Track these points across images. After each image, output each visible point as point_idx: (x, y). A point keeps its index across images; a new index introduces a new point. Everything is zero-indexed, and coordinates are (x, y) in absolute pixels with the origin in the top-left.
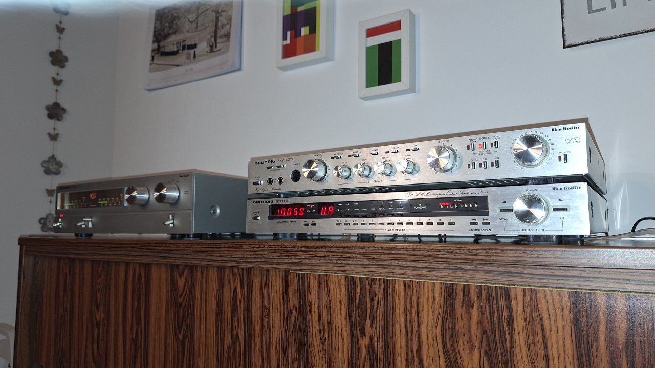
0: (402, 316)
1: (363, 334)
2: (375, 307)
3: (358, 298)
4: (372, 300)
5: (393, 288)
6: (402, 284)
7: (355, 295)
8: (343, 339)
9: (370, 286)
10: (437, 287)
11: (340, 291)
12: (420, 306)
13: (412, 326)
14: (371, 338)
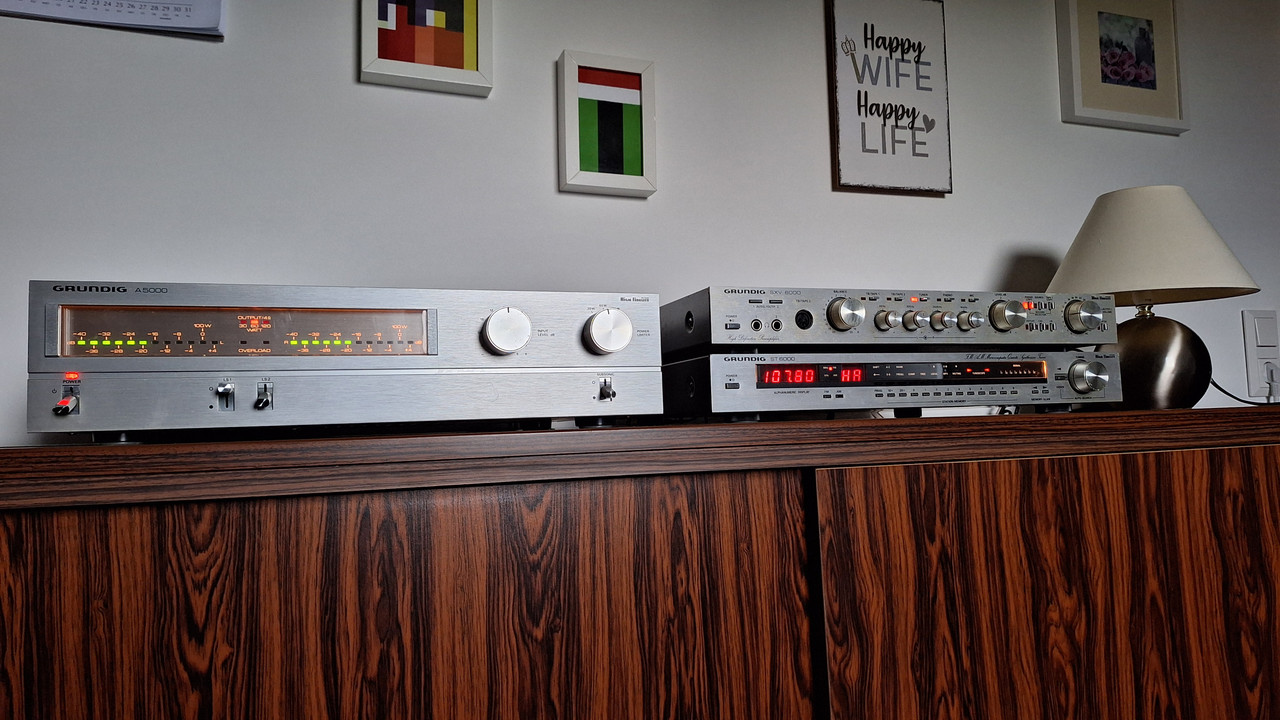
0: (978, 506)
1: (932, 539)
2: (946, 501)
3: (923, 493)
4: (941, 493)
5: (966, 472)
6: (976, 468)
7: (919, 490)
8: (905, 552)
9: (938, 474)
10: (1014, 465)
11: (899, 487)
12: (997, 492)
13: (989, 516)
14: (942, 542)
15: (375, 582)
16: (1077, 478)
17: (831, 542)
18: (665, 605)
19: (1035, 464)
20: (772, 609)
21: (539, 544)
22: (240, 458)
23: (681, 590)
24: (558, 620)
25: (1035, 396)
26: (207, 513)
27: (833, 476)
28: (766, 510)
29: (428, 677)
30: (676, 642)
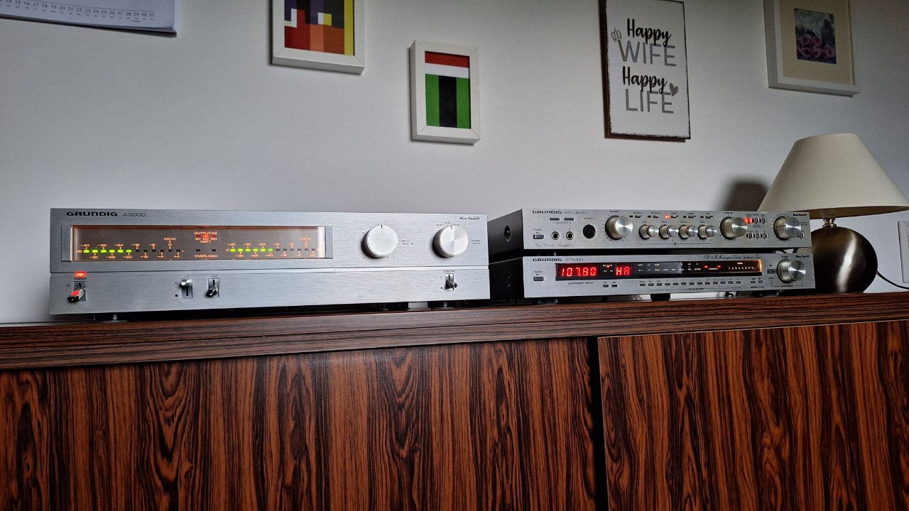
0: (713, 362)
1: (680, 387)
2: (690, 359)
3: (674, 355)
4: (687, 354)
5: (705, 339)
6: (711, 335)
7: (671, 352)
8: (662, 396)
9: (685, 341)
10: (738, 334)
11: (656, 350)
12: (727, 352)
13: (721, 370)
14: (688, 389)
15: (290, 418)
16: (783, 343)
17: (609, 389)
18: (492, 434)
19: (753, 333)
20: (567, 436)
21: (403, 391)
22: (197, 332)
23: (503, 423)
24: (417, 444)
25: (753, 285)
26: (174, 370)
27: (610, 342)
28: (563, 367)
29: (327, 484)
30: (500, 460)
